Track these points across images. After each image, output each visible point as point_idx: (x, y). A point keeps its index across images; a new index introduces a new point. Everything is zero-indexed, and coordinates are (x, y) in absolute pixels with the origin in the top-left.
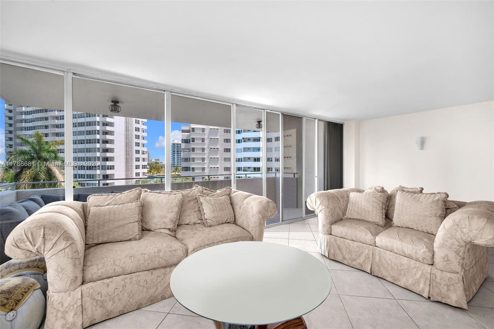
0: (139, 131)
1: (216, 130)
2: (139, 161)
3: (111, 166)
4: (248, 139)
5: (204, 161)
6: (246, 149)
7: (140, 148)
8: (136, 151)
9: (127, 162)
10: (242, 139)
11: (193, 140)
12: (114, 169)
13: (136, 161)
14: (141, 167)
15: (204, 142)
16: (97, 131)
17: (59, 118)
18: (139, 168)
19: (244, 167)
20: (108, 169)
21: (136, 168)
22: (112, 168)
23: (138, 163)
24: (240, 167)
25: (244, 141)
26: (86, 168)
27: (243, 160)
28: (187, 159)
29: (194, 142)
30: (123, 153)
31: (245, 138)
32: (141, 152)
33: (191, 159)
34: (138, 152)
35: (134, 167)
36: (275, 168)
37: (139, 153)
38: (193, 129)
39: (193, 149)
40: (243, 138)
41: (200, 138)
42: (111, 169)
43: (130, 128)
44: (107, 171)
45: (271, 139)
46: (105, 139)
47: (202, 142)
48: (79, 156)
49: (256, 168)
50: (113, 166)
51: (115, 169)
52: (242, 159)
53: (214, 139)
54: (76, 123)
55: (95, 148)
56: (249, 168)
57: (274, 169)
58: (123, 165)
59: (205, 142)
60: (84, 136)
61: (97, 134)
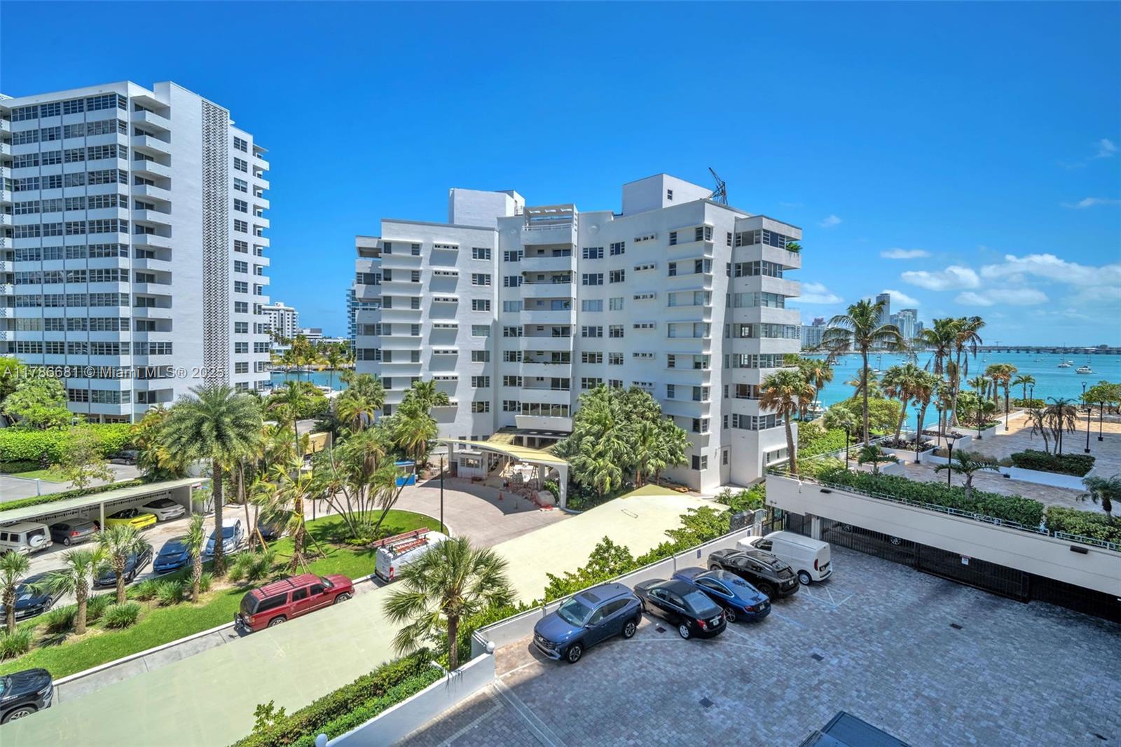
0: (246, 252)
1: (451, 250)
2: (245, 331)
3: (161, 345)
4: (539, 276)
5: (418, 334)
6: (532, 304)
7: (250, 298)
8: (237, 304)
9: (210, 332)
10: (521, 275)
11: (388, 275)
12: (171, 353)
13: (237, 331)
14: (251, 347)
15: (418, 281)
16: (119, 247)
17: (14, 209)
18: (246, 351)
19: (525, 351)
20: (153, 352)
21: (238, 351)
22: (165, 349)
23: (241, 338)
24: (517, 350)
25: (528, 281)
26: (89, 348)
27: (523, 331)
28: (373, 326)
29: (390, 280)
30: (198, 308)
31: (530, 273)
32: (251, 308)
33: (382, 326)
34: (241, 307)
35: (232, 348)
36: (610, 354)
37: (246, 311)
38: (388, 247)
39: (388, 302)
40: (524, 273)
41: (406, 271)
42: (161, 352)
43: (219, 243)
44: (150, 357)
45: (601, 276)
46: (144, 270)
47: (413, 281)
48: (69, 316)
49: (559, 354)
50: (169, 345)
51: (173, 351)
52: (520, 329)
53: (445, 273)
54: (61, 224)
55: (115, 295)
56: (540, 353)
57: (608, 357)
58: (199, 341)
59: (421, 282)
60: (84, 260)
61: (121, 255)
